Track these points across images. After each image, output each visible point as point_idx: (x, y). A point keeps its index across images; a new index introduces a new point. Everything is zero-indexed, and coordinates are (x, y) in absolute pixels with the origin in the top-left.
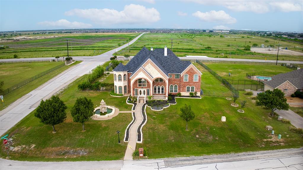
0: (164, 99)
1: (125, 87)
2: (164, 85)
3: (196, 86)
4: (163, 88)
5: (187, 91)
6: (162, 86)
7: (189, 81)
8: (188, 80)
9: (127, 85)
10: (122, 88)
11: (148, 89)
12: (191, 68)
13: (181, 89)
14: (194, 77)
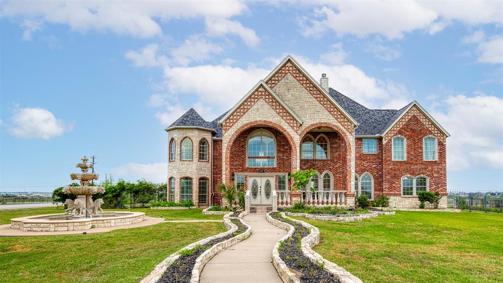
0: (343, 205)
1: (203, 181)
2: (330, 170)
3: (432, 177)
4: (329, 181)
5: (404, 194)
6: (324, 173)
7: (408, 158)
8: (405, 155)
9: (209, 177)
10: (191, 183)
11: (281, 174)
12: (414, 116)
13: (386, 185)
14: (424, 147)
